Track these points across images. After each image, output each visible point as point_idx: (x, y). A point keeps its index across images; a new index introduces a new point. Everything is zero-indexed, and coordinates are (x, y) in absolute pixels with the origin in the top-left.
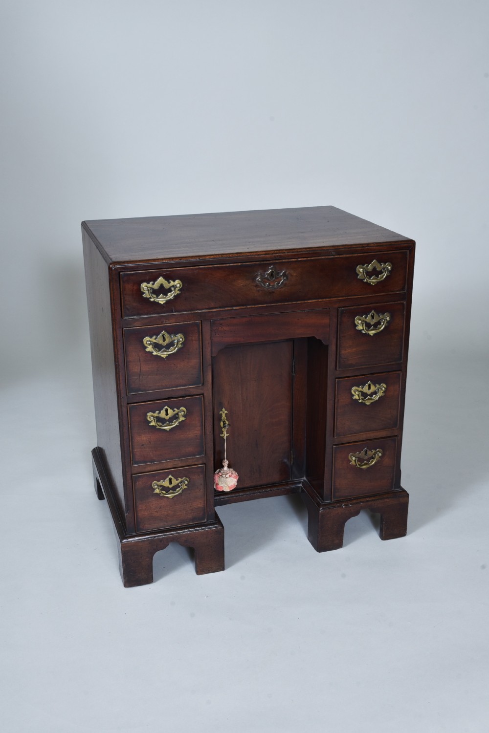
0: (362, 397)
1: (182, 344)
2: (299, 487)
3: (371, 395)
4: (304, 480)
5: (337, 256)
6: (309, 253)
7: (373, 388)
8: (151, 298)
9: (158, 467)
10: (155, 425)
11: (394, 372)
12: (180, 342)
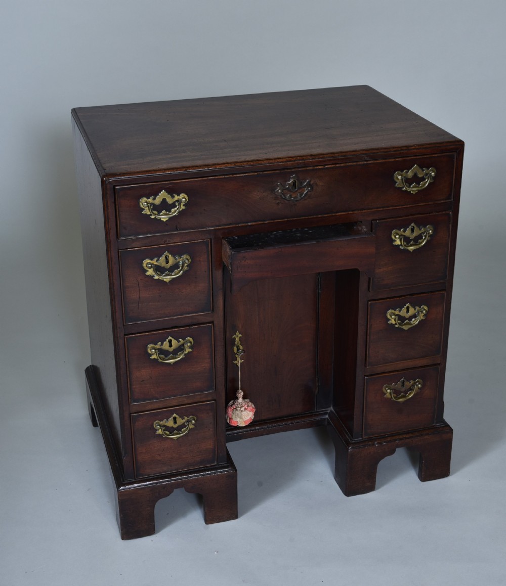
0: (399, 321)
1: (187, 266)
2: (325, 419)
3: (410, 318)
4: (331, 411)
5: (370, 162)
6: (338, 159)
7: (412, 311)
8: (151, 215)
9: (161, 405)
10: (156, 358)
11: (437, 293)
12: (186, 264)
